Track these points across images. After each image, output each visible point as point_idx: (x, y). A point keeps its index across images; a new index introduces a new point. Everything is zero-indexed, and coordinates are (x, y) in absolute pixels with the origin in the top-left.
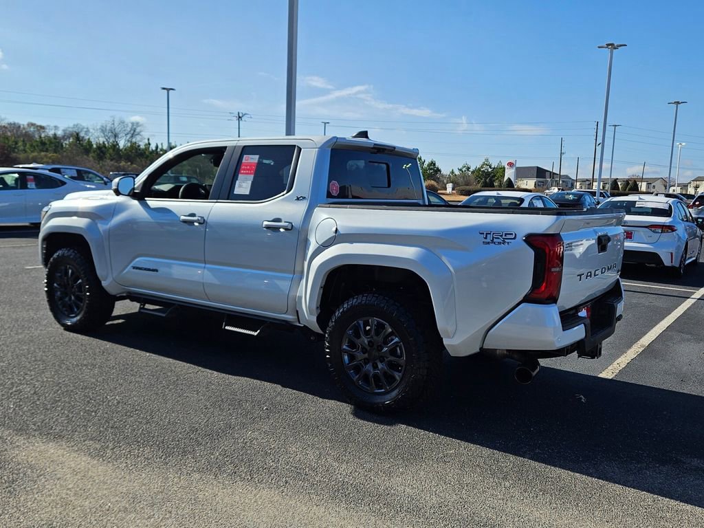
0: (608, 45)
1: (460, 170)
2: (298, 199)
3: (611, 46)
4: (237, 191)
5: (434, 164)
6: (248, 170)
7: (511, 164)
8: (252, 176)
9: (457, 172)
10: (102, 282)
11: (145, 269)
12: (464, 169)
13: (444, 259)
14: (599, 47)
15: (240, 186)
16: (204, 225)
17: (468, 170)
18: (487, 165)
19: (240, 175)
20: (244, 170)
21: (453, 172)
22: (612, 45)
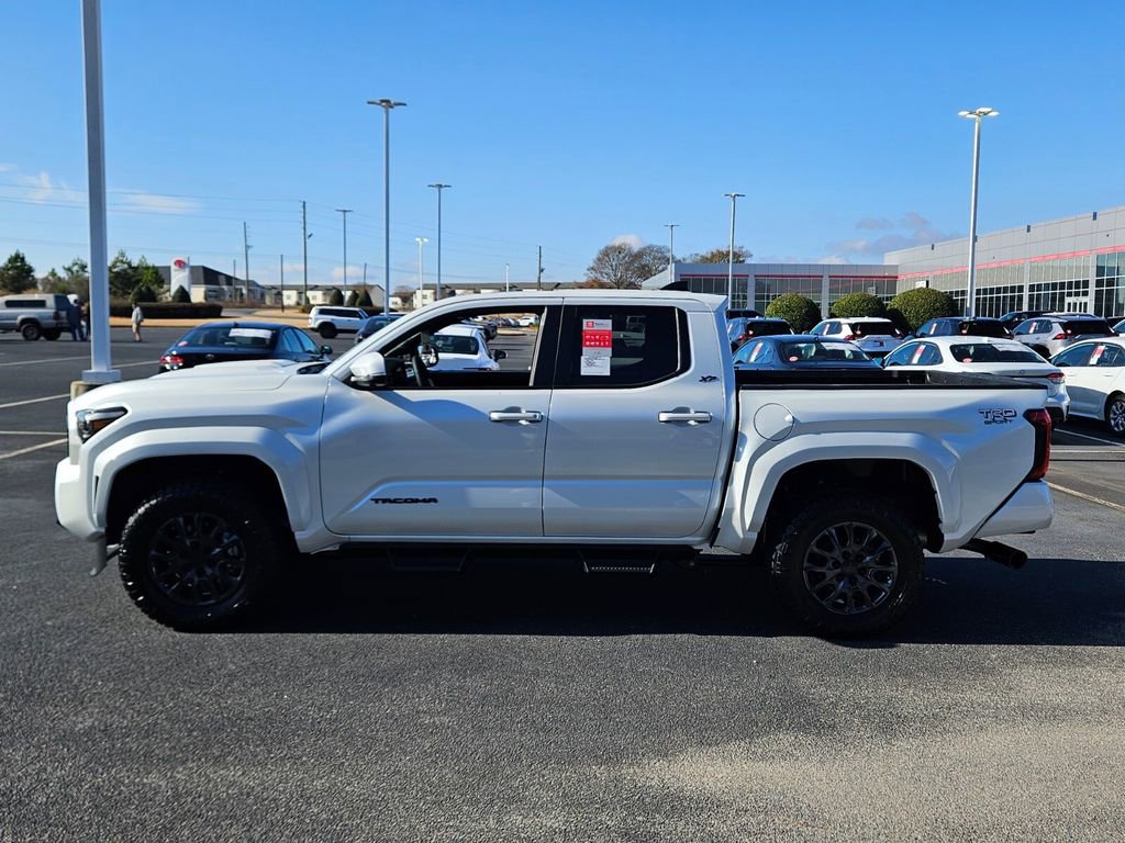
0: (383, 101)
1: (69, 269)
2: (704, 379)
3: (387, 104)
4: (585, 371)
5: (23, 259)
6: (595, 340)
7: (180, 264)
8: (610, 349)
9: (62, 274)
10: (296, 534)
11: (406, 501)
12: (75, 268)
13: (945, 444)
14: (369, 103)
15: (590, 364)
16: (544, 423)
17: (83, 270)
18: (122, 262)
19: (584, 349)
20: (590, 340)
21: (53, 274)
22: (388, 101)
